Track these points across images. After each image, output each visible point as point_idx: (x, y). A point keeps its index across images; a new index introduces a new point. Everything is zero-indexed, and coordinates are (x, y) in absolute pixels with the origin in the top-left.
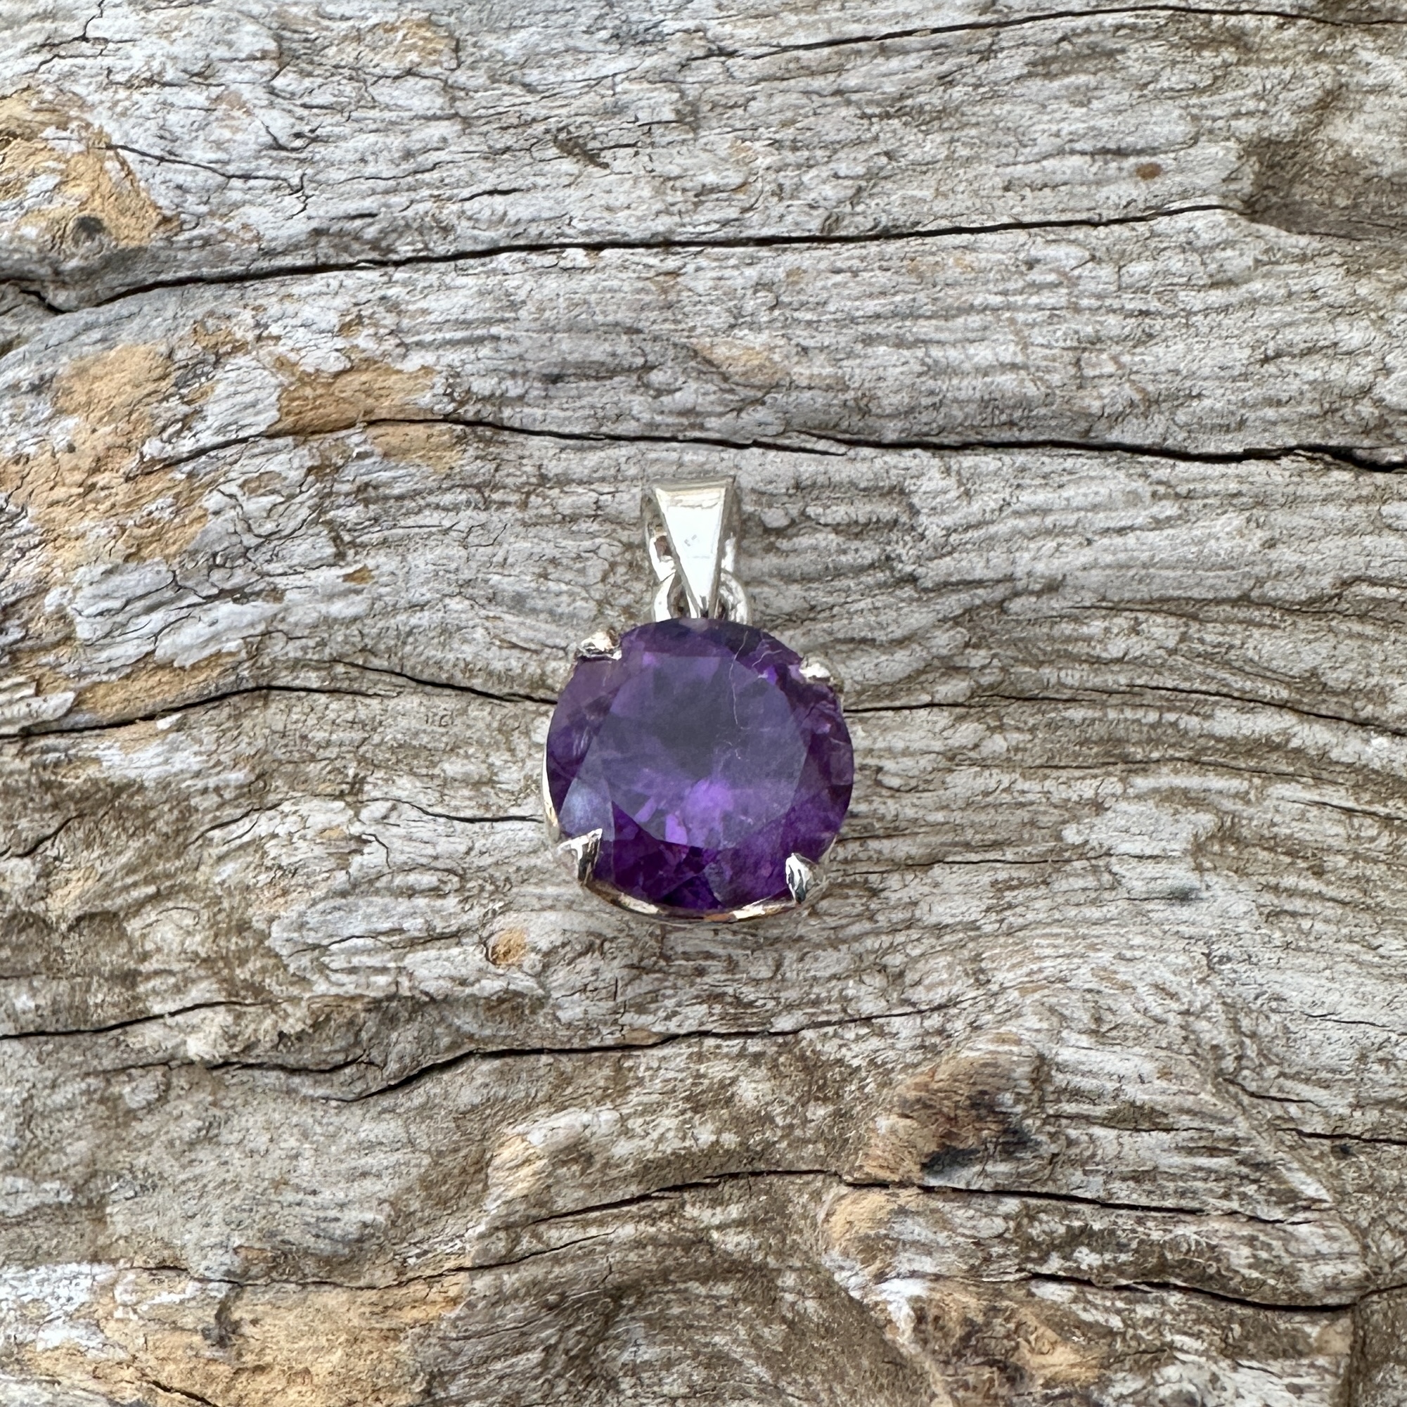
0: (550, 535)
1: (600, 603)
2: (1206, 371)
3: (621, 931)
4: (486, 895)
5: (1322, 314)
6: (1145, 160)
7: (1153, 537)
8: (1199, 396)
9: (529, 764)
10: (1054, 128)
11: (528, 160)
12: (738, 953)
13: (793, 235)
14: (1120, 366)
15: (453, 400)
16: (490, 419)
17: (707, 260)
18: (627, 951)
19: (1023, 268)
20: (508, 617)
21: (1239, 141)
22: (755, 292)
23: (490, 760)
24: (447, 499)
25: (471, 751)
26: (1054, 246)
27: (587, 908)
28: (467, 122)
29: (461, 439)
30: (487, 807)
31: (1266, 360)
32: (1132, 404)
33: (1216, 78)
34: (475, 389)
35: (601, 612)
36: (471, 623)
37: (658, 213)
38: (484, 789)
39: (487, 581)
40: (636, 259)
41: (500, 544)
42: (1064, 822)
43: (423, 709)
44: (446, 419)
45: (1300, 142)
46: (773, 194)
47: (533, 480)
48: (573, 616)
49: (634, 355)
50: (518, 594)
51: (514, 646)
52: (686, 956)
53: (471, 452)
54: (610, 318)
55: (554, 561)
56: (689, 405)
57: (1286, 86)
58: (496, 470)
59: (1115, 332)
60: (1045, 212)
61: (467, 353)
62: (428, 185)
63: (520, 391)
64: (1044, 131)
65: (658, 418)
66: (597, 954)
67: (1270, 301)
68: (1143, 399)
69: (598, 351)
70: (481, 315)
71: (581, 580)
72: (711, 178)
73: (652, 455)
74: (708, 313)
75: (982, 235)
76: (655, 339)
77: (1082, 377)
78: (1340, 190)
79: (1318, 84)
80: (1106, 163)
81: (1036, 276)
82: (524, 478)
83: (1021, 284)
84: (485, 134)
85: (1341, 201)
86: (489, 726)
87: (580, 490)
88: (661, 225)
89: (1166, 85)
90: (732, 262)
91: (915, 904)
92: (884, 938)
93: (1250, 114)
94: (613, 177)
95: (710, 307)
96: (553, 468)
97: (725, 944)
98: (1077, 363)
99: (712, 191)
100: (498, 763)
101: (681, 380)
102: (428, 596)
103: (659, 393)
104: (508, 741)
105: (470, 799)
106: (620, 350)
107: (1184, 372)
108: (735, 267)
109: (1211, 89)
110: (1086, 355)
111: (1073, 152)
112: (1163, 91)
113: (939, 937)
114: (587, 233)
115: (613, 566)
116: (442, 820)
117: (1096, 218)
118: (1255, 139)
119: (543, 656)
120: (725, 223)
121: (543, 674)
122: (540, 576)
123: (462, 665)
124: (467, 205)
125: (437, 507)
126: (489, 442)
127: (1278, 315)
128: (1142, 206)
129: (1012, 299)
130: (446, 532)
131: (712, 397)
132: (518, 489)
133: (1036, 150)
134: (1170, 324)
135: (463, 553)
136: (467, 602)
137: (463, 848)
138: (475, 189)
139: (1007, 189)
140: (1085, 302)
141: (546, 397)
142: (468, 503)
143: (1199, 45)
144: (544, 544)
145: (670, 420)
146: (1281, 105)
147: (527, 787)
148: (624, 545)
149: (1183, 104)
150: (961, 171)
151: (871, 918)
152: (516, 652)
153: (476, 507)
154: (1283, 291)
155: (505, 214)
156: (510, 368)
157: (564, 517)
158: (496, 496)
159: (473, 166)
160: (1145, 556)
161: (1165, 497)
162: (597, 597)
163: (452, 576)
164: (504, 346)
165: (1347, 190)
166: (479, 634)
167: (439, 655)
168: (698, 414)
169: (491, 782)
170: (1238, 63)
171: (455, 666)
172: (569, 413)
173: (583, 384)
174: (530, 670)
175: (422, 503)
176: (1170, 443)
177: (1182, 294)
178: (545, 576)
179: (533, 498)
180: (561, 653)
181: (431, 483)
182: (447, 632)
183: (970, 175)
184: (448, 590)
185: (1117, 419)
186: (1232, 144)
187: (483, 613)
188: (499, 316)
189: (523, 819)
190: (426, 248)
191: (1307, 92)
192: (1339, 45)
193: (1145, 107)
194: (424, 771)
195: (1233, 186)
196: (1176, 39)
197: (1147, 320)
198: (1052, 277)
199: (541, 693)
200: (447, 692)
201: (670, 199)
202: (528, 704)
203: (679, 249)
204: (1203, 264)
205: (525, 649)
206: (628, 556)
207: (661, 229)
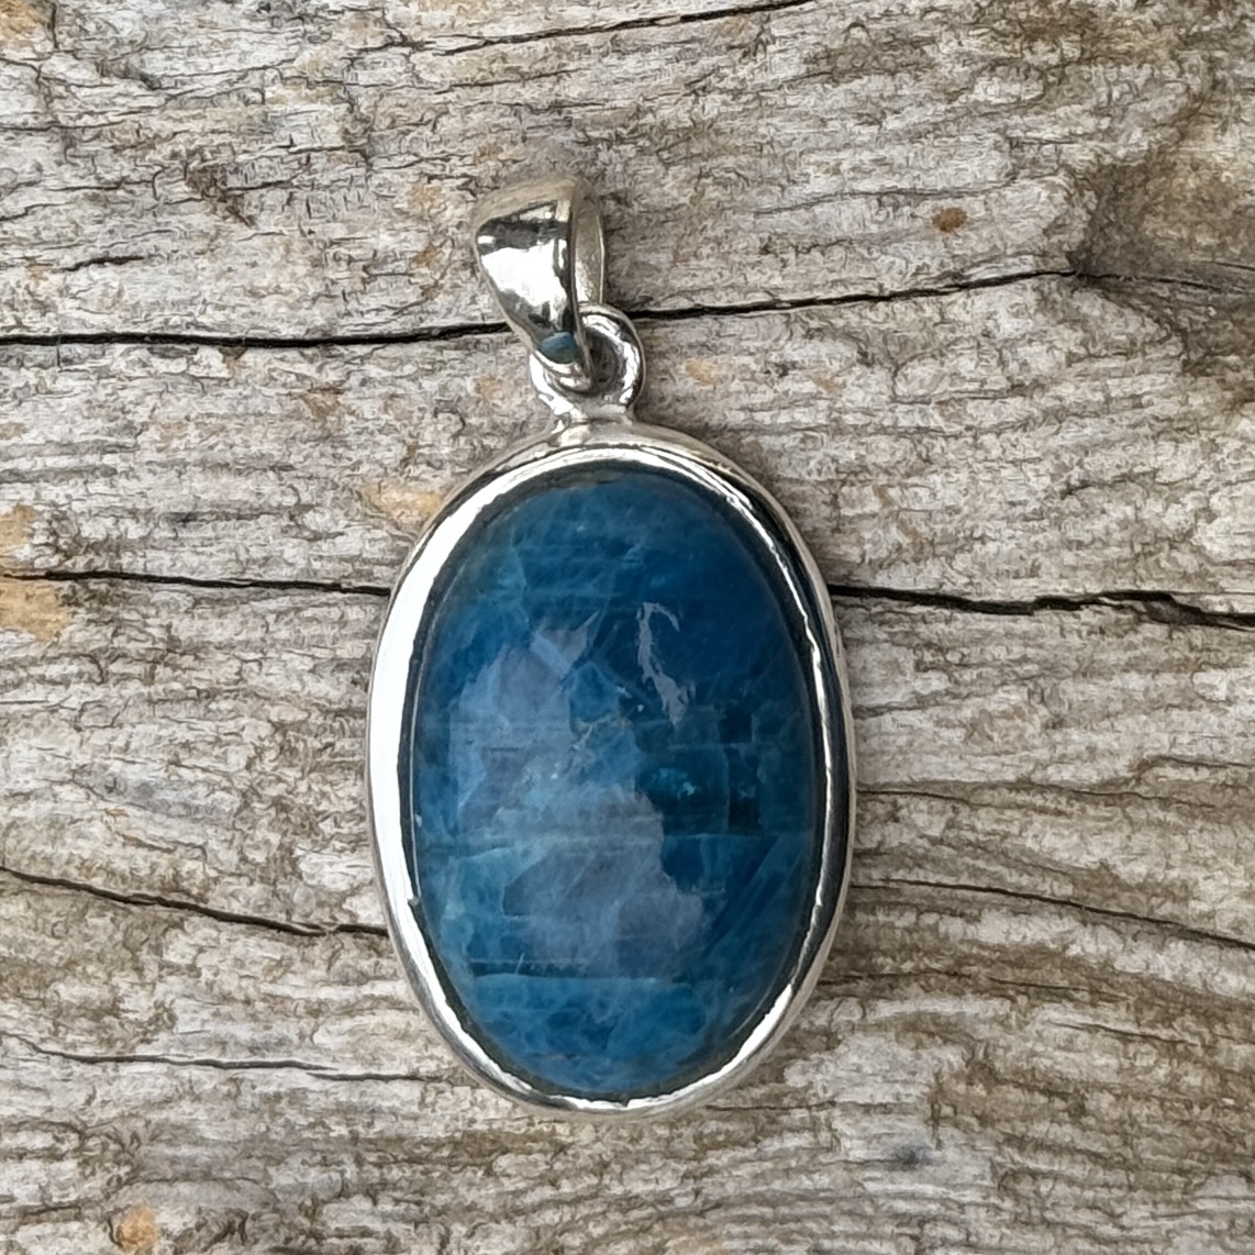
0: (181, 716)
1: (244, 795)
2: (994, 507)
3: (265, 1204)
4: (109, 1155)
5: (1145, 430)
6: (948, 203)
7: (913, 718)
8: (982, 539)
9: (160, 988)
10: (831, 158)
11: (148, 200)
12: (398, 1229)
13: (489, 322)
14: (887, 502)
15: (58, 550)
16: (106, 568)
17: (377, 366)
18: (272, 1231)
19: (774, 375)
20: (131, 811)
21: (1071, 172)
22: (435, 414)
23: (115, 980)
24: (54, 671)
25: (91, 969)
26: (816, 341)
27: (227, 1175)
28: (68, 138)
29: (70, 601)
30: (110, 1042)
31: (1069, 491)
32: (899, 548)
33: (1047, 86)
34: (84, 534)
35: (246, 805)
36: (87, 816)
37: (314, 300)
38: (107, 1019)
39: (105, 768)
40: (286, 367)
41: (121, 726)
42: (790, 1057)
43: (30, 914)
44: (51, 575)
45: (1156, 165)
46: (465, 265)
47: (160, 645)
48: (212, 809)
49: (283, 493)
50: (145, 784)
51: (140, 844)
52: (340, 1235)
53: (82, 613)
54: (254, 449)
55: (186, 745)
56: (355, 553)
57: (1139, 95)
58: (115, 634)
59: (883, 459)
60: (812, 287)
61: (74, 488)
62: (20, 242)
63: (142, 533)
64: (818, 164)
65: (317, 565)
66: (237, 1235)
67: (1081, 412)
68: (914, 544)
69: (240, 490)
70: (92, 438)
71: (222, 767)
72: (384, 241)
73: (309, 613)
74: (377, 444)
75: (727, 319)
76: (310, 478)
77: (839, 517)
78: (1203, 227)
79: (1181, 89)
80: (896, 207)
81: (790, 385)
82: (149, 645)
83: (770, 395)
84: (92, 157)
85: (1204, 240)
86: (110, 938)
87: (220, 657)
88: (318, 318)
89: (981, 98)
90: (409, 369)
91: (605, 1165)
92: (567, 1211)
93: (1089, 136)
94: (257, 242)
95: (379, 437)
96: (185, 629)
97: (385, 1217)
98: (834, 502)
99: (385, 262)
100: (124, 987)
101: (343, 522)
102: (32, 785)
103: (316, 537)
104: (135, 959)
105: (90, 1032)
106: (266, 489)
107: (966, 510)
108: (409, 377)
109: (1041, 103)
110: (845, 490)
111: (853, 194)
112: (976, 102)
113: (624, 1212)
114: (226, 326)
115: (260, 752)
116: (55, 1059)
117: (876, 292)
118: (1094, 169)
119: (177, 855)
120: (399, 312)
121: (177, 875)
122: (171, 763)
123: (77, 862)
124: (71, 277)
125: (42, 680)
126: (103, 599)
127: (1091, 429)
128: (936, 274)
129: (758, 416)
130: (53, 710)
131: (383, 545)
132: (141, 659)
133: (809, 189)
134: (953, 445)
135: (76, 737)
136: (81, 793)
137: (81, 1098)
138: (81, 255)
139: (765, 250)
140: (849, 419)
141: (176, 538)
142: (80, 675)
143: (1032, 34)
144: (175, 727)
145: (329, 566)
146: (1129, 119)
147: (157, 1017)
148: (273, 724)
149: (1000, 124)
150: (709, 223)
151: (554, 1183)
152: (143, 852)
153: (90, 680)
154: (1099, 397)
155: (120, 293)
156: (129, 506)
157: (199, 692)
158: (116, 668)
159: (77, 214)
160: (902, 741)
161: (933, 667)
162: (241, 787)
163: (64, 762)
164: (122, 482)
165: (1212, 225)
166: (97, 829)
167: (49, 850)
168: (366, 562)
169: (114, 1009)
170: (1079, 62)
171: (68, 862)
172: (203, 558)
173: (221, 524)
174: (160, 871)
175: (23, 674)
176: (948, 589)
177: (971, 405)
178: (177, 764)
179: (160, 669)
180: (198, 853)
181: (34, 652)
182: (57, 826)
183: (720, 232)
184: (55, 776)
185: (879, 565)
186: (1060, 179)
187: (102, 805)
188: (112, 440)
189: (153, 1060)
190: (19, 324)
191: (1164, 103)
192: (1223, 20)
193: (952, 128)
194: (34, 994)
195: (1055, 239)
196: (1001, 25)
197: (926, 440)
198: (809, 387)
199: (174, 897)
200: (58, 891)
201: (331, 275)
202: (158, 907)
203: (341, 349)
204: (1002, 363)
205: (152, 848)
206: (279, 738)
207: (320, 321)
